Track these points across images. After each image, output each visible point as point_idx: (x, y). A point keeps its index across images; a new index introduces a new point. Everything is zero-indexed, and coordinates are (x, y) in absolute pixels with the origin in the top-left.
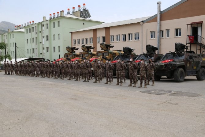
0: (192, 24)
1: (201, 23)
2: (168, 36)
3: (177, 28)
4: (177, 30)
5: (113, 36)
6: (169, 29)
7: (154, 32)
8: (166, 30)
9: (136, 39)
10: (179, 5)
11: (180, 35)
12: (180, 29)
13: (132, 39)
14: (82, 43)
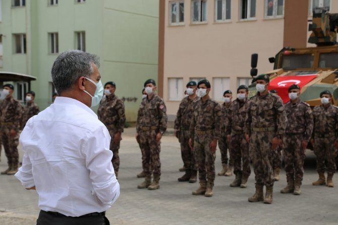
14: (220, 17)
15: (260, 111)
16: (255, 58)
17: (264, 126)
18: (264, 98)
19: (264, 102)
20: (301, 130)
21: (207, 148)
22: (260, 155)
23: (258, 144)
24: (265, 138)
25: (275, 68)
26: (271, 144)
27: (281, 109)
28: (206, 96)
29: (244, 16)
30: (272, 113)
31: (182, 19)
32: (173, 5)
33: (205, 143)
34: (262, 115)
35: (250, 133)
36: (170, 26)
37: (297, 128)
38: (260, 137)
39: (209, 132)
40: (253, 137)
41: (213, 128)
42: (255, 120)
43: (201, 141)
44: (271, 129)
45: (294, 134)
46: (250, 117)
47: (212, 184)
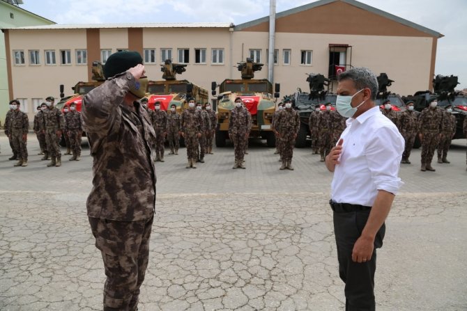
0: (331, 46)
1: (346, 47)
2: (286, 61)
3: (304, 49)
4: (303, 53)
5: (153, 51)
6: (290, 50)
7: (258, 51)
8: (284, 50)
9: (215, 61)
10: (309, 10)
11: (309, 62)
12: (310, 53)
13: (204, 60)
14: (49, 62)
15: (49, 116)
16: (62, 87)
17: (52, 125)
18: (51, 109)
19: (51, 112)
20: (78, 127)
21: (20, 139)
22: (51, 141)
23: (50, 135)
24: (53, 132)
25: (75, 93)
26: (57, 135)
27: (61, 115)
28: (17, 109)
29: (64, 62)
30: (56, 117)
31: (23, 62)
32: (16, 53)
33: (19, 136)
34: (50, 118)
35: (45, 129)
36: (15, 66)
37: (75, 126)
38: (50, 131)
39: (20, 130)
40: (47, 131)
41: (23, 127)
42: (47, 122)
43: (16, 135)
44: (56, 126)
45: (74, 129)
46: (44, 121)
47: (26, 160)
